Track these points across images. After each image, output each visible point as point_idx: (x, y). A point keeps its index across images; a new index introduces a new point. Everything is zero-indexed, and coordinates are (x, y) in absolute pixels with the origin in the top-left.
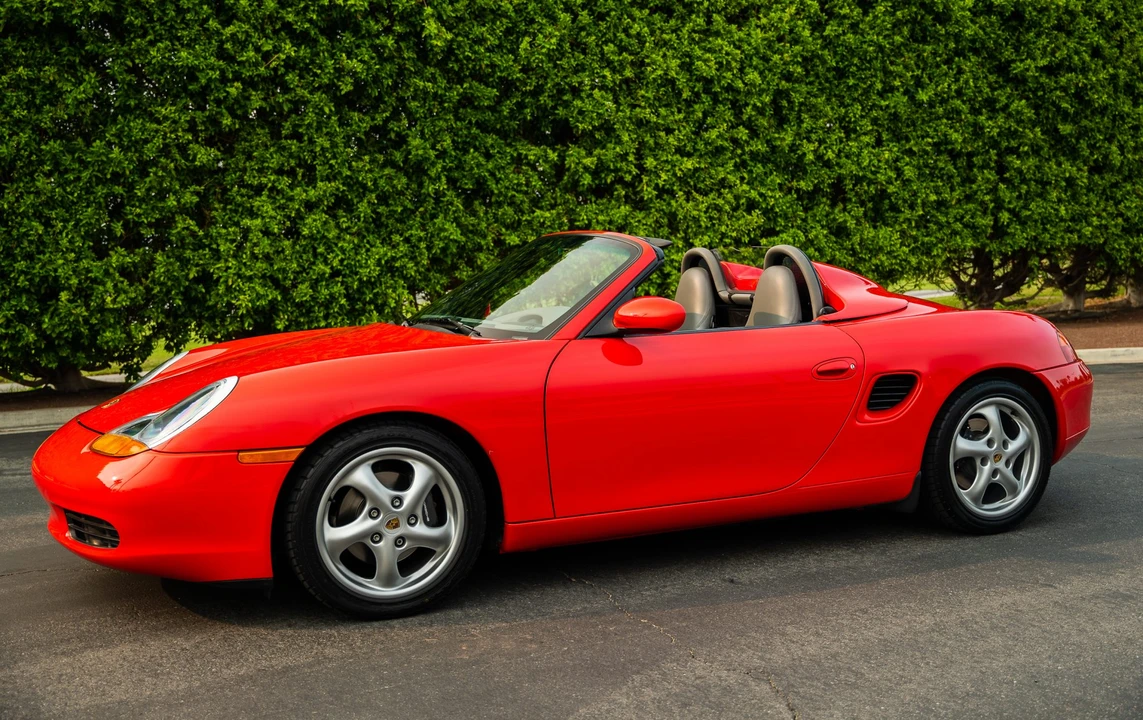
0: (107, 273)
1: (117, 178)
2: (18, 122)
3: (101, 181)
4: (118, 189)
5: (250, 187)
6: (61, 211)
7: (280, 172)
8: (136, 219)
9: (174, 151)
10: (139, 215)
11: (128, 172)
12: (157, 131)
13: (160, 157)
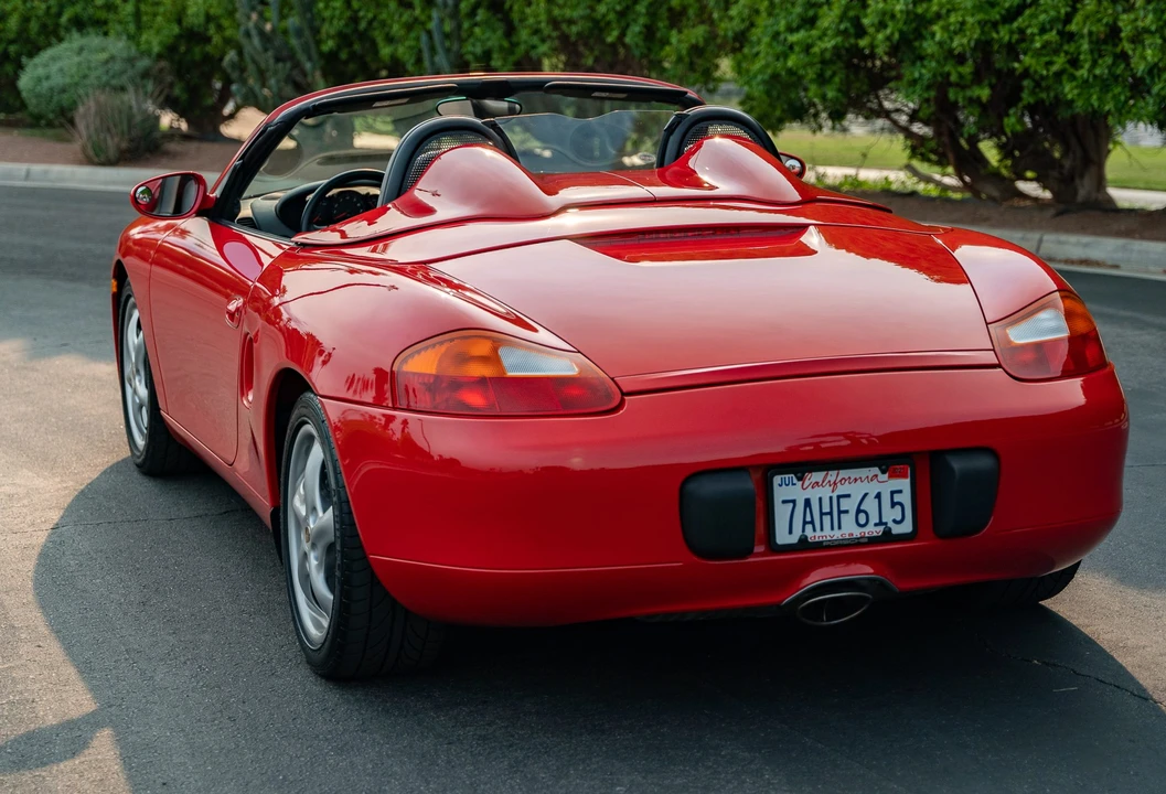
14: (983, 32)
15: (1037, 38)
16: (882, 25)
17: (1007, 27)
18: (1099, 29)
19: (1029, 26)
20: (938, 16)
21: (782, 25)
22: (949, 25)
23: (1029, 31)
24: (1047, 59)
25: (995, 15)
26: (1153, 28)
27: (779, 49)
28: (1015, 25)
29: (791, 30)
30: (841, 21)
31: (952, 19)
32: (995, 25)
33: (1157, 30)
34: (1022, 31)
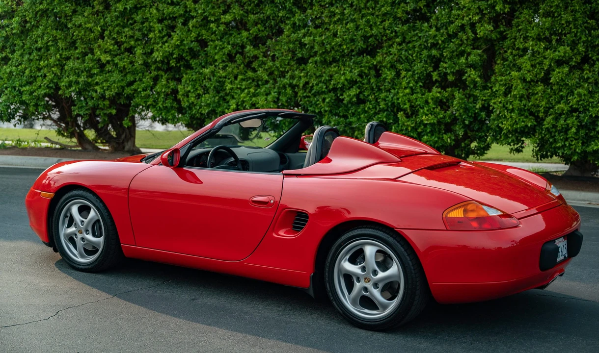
0: (427, 102)
1: (434, 45)
2: (385, 15)
3: (426, 48)
4: (434, 52)
5: (518, 49)
6: (406, 65)
7: (539, 39)
8: (444, 70)
9: (468, 28)
10: (446, 68)
11: (440, 42)
12: (459, 15)
13: (459, 32)
14: (118, 90)
15: (142, 92)
16: (70, 86)
17: (129, 88)
18: (169, 91)
19: (138, 88)
20: (97, 84)
21: (17, 84)
22: (104, 87)
23: (139, 90)
24: (145, 100)
25: (124, 84)
26: (192, 91)
27: (15, 93)
28: (133, 87)
29: (21, 86)
30: (50, 83)
31: (104, 84)
32: (123, 88)
33: (193, 92)
34: (135, 90)
